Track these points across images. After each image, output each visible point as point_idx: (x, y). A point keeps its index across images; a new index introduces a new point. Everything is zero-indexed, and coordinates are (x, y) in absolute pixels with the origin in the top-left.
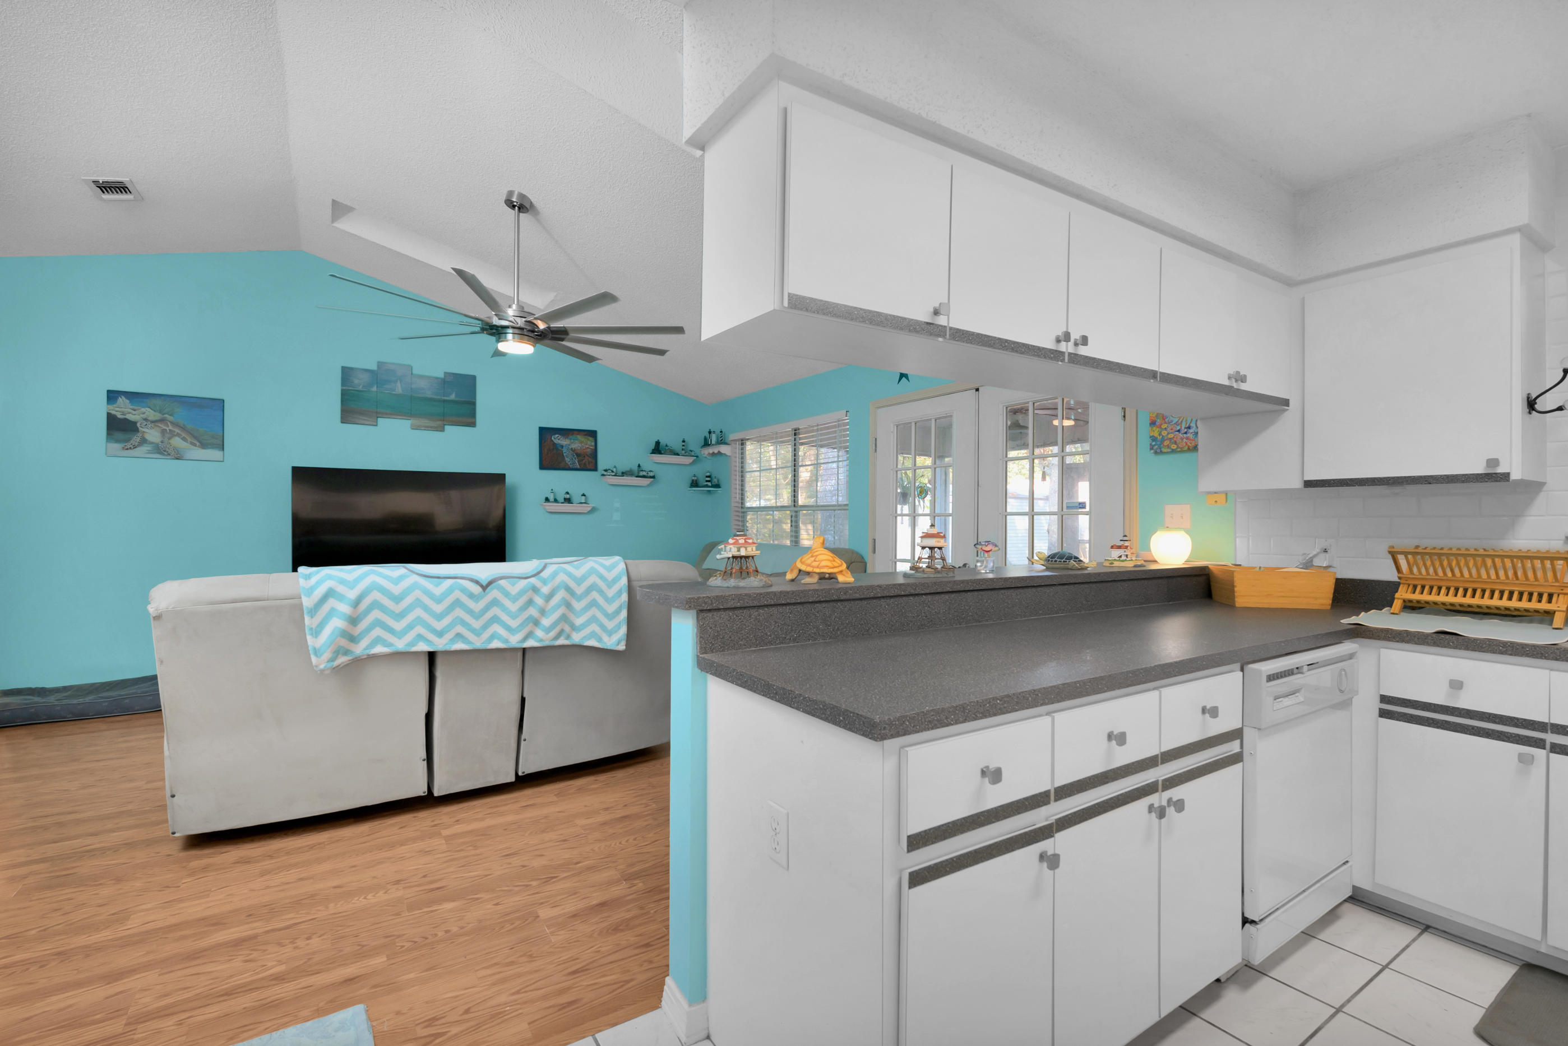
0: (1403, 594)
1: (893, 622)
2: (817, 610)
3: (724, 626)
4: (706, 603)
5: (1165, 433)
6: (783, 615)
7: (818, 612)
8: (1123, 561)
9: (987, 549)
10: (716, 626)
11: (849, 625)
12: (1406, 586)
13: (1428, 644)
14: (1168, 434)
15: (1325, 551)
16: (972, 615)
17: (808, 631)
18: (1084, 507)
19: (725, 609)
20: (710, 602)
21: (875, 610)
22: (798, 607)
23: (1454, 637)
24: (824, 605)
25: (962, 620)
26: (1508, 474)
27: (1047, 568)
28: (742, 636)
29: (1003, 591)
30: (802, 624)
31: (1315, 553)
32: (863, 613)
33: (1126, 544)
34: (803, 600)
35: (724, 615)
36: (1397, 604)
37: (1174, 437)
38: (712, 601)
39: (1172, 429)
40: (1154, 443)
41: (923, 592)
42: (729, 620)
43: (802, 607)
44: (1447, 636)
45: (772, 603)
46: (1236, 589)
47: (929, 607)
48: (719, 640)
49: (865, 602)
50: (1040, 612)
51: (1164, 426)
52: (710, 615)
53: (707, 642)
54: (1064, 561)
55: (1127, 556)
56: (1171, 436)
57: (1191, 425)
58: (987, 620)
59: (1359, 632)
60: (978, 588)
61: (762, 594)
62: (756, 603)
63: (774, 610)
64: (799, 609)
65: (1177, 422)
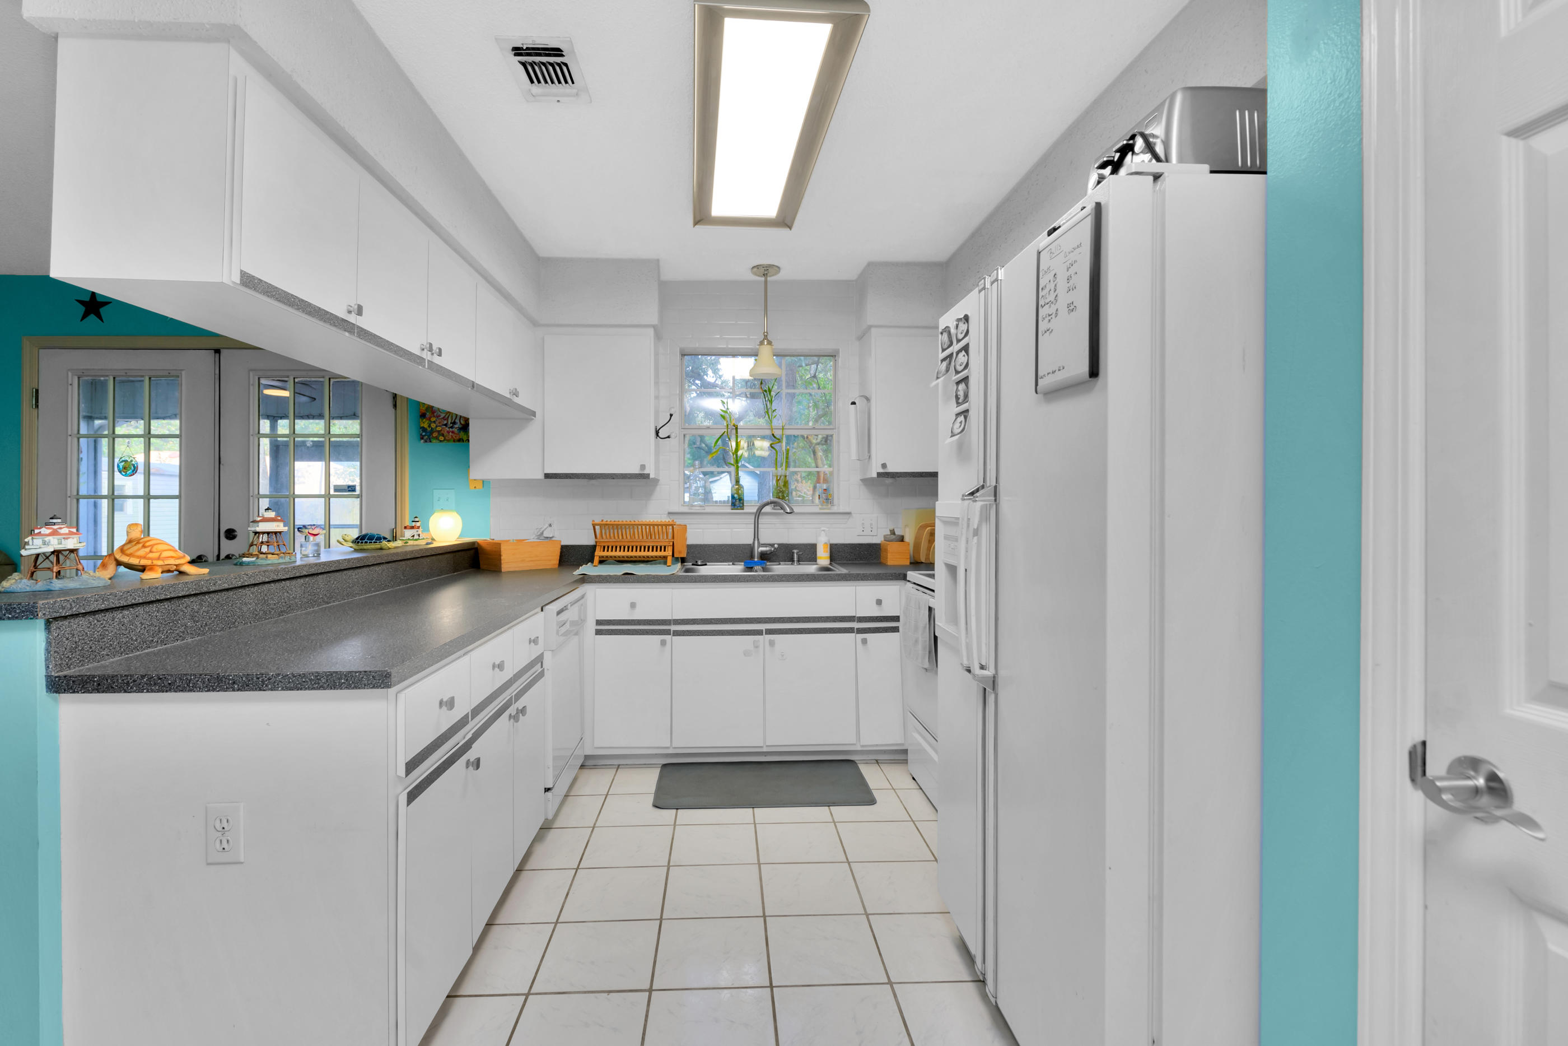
0: (599, 553)
1: (257, 611)
2: (185, 605)
3: (83, 635)
4: (63, 608)
5: (433, 426)
6: (150, 615)
7: (186, 608)
8: (416, 540)
9: (314, 532)
10: (74, 635)
11: (217, 619)
12: (600, 547)
13: (620, 582)
14: (436, 427)
15: (550, 525)
16: (322, 597)
17: (176, 630)
18: (354, 490)
19: (85, 614)
20: (69, 606)
21: (241, 600)
22: (165, 604)
23: (632, 576)
24: (192, 599)
25: (314, 603)
26: (649, 474)
27: (355, 550)
28: (105, 645)
29: (345, 572)
30: (169, 623)
31: (545, 527)
32: (230, 605)
33: (418, 524)
34: (172, 595)
35: (82, 621)
36: (596, 560)
37: (441, 430)
38: (71, 605)
39: (440, 423)
40: (424, 434)
41: (284, 577)
42: (89, 627)
43: (169, 604)
44: (629, 576)
45: (141, 601)
46: (502, 558)
47: (288, 592)
48: (78, 653)
49: (231, 593)
50: (373, 589)
51: (433, 419)
52: (66, 623)
53: (62, 657)
54: (374, 542)
55: (419, 535)
56: (439, 429)
57: (456, 421)
58: (334, 601)
59: (584, 579)
60: (328, 570)
61: (128, 592)
62: (123, 603)
63: (140, 610)
64: (166, 606)
65: (444, 417)
